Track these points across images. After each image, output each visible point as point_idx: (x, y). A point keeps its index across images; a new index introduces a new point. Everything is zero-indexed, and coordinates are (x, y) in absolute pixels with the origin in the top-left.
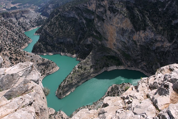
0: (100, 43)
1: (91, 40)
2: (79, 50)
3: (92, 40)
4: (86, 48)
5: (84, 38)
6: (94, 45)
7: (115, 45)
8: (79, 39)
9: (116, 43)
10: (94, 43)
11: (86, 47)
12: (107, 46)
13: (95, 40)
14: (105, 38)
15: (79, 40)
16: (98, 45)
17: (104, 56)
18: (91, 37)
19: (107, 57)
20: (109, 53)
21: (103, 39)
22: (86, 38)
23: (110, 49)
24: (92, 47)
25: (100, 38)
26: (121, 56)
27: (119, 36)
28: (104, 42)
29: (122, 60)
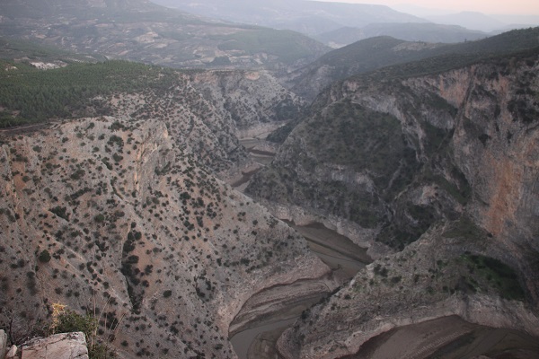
0: (460, 210)
1: (432, 193)
2: (386, 217)
3: (437, 194)
4: (410, 217)
5: (408, 183)
6: (439, 212)
7: (510, 224)
8: (394, 182)
9: (516, 221)
10: (440, 206)
11: (410, 212)
12: (481, 223)
13: (443, 197)
14: (478, 197)
15: (392, 187)
16: (452, 216)
17: (467, 253)
18: (434, 185)
19: (474, 258)
20: (484, 249)
21: (473, 197)
22: (416, 185)
23: (490, 235)
24: (432, 217)
25: (463, 194)
26: (524, 268)
27: (531, 200)
28: (474, 208)
29: (528, 284)
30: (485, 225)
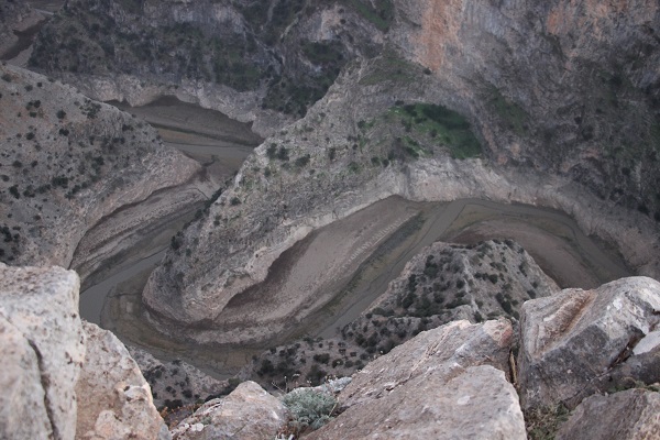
0: (381, 41)
1: (336, 21)
2: (271, 68)
3: (343, 21)
4: (308, 63)
5: (299, 9)
6: (350, 49)
7: (452, 50)
8: (276, 11)
9: (461, 45)
10: (351, 39)
11: (307, 54)
12: (412, 55)
13: (353, 25)
14: (404, 17)
15: (274, 19)
16: (370, 51)
17: (398, 103)
18: (337, 8)
19: (410, 109)
20: (422, 94)
21: (397, 18)
22: (310, 12)
23: (427, 72)
24: (340, 57)
25: (382, 15)
26: (478, 112)
27: (479, 10)
28: (400, 34)
29: (484, 132)
30: (419, 57)
